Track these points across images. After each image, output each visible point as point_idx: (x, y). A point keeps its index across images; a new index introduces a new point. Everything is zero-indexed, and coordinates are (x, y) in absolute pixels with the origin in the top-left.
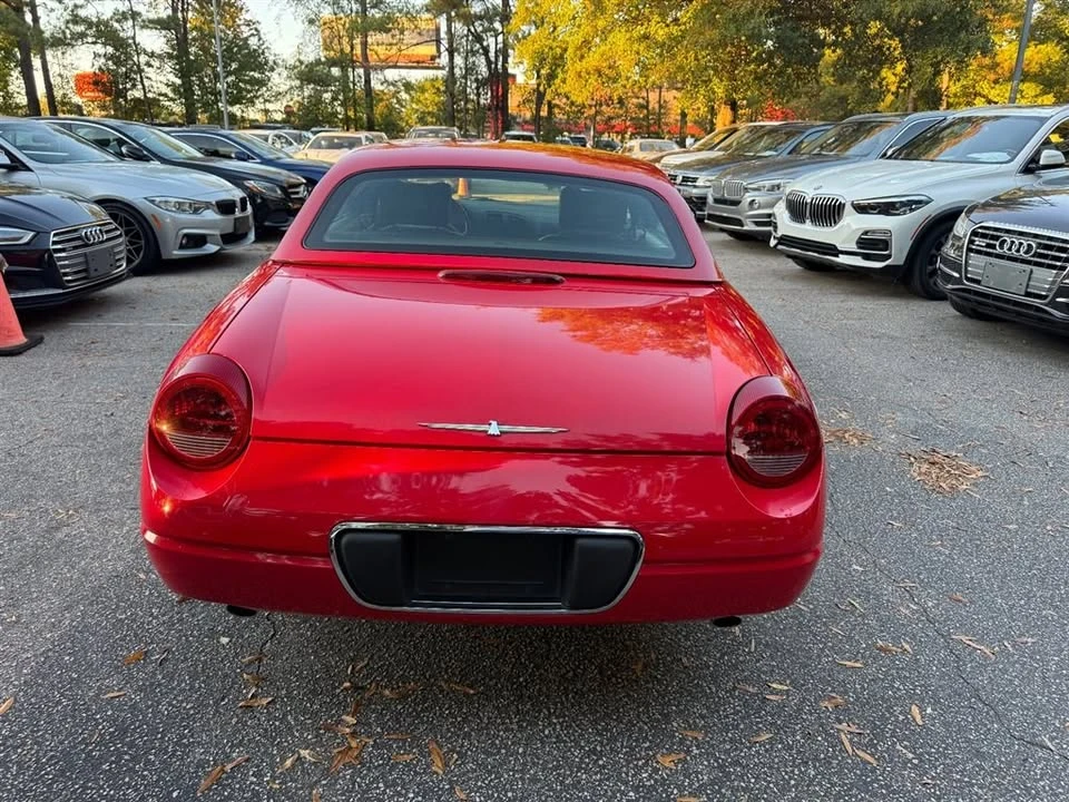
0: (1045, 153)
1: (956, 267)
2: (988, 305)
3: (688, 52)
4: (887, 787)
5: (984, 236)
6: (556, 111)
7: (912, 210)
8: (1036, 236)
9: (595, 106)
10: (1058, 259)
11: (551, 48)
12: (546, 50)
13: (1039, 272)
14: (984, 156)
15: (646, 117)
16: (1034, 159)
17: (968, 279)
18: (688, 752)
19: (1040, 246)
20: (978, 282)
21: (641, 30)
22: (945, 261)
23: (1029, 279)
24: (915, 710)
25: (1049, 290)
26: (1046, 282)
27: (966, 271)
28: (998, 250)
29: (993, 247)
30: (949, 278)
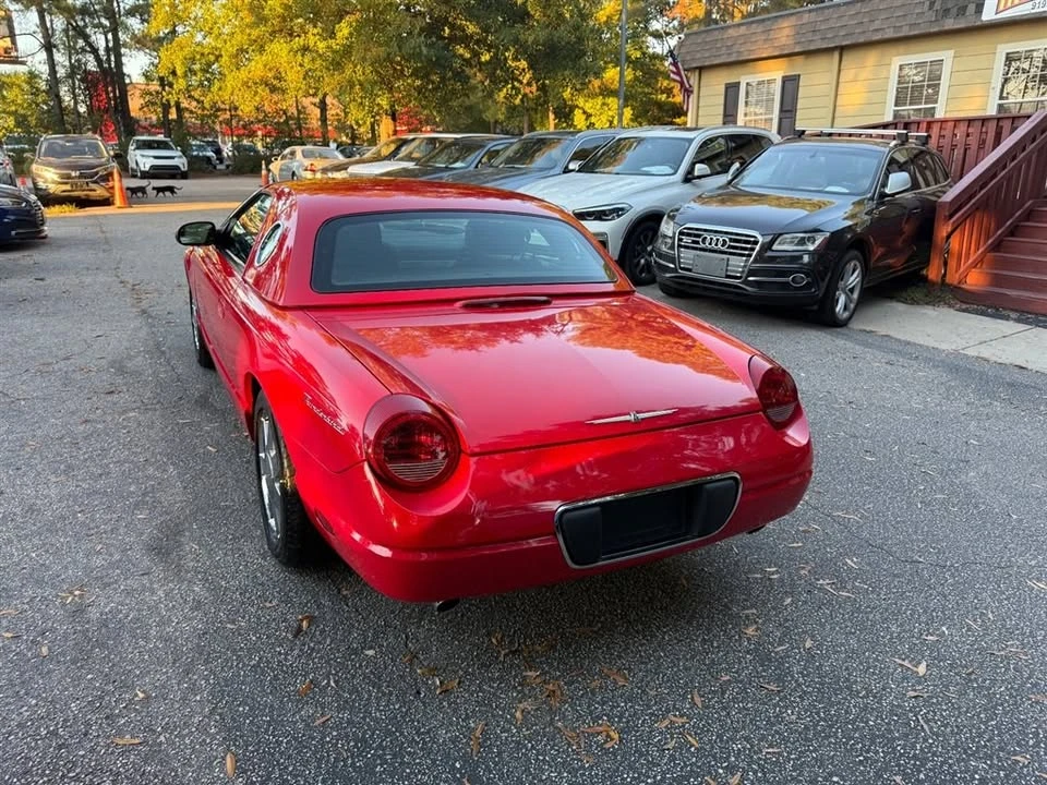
0: (698, 166)
1: (672, 260)
2: (698, 287)
3: (355, 67)
4: (869, 607)
5: (689, 235)
6: (187, 115)
7: (619, 216)
8: (726, 233)
9: (230, 111)
10: (745, 249)
11: (202, 54)
12: (198, 57)
13: (735, 260)
14: (653, 169)
15: (286, 122)
16: (691, 170)
17: (682, 269)
18: (756, 623)
19: (731, 240)
20: (690, 270)
21: (298, 42)
22: (660, 255)
23: (728, 265)
24: (849, 562)
25: (743, 272)
26: (739, 266)
27: (679, 262)
28: (702, 245)
29: (697, 243)
30: (667, 269)
